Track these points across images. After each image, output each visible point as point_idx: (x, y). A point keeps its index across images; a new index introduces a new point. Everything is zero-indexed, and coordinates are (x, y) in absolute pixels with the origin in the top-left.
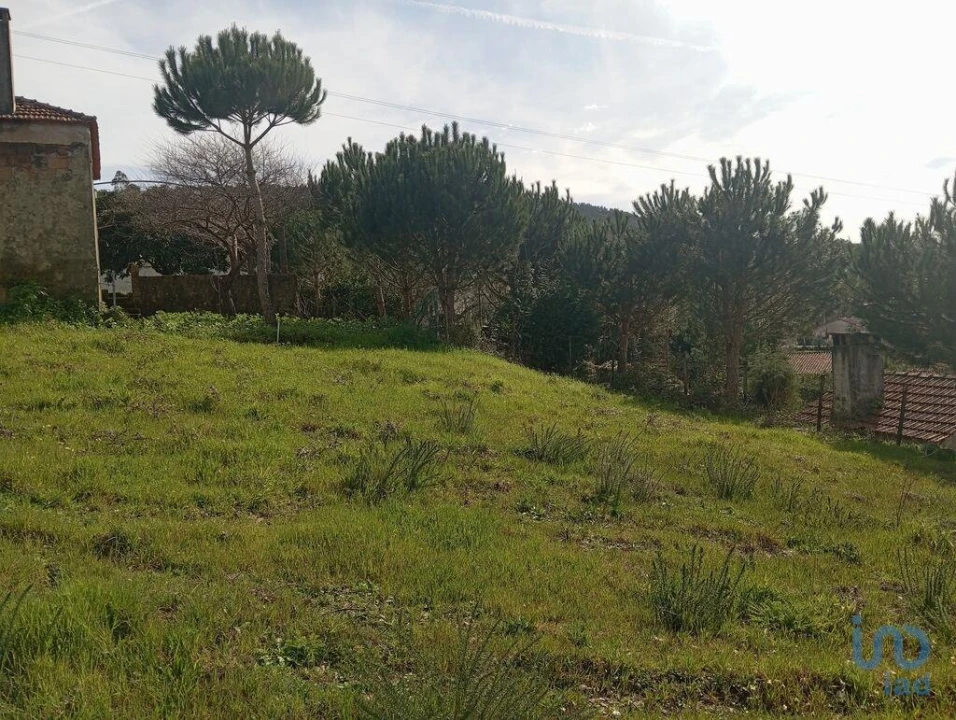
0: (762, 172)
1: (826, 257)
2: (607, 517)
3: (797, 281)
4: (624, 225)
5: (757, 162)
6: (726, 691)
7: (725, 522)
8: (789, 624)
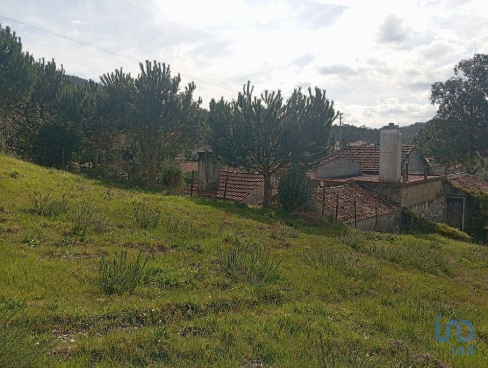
0: (166, 71)
1: (195, 115)
2: (78, 242)
3: (182, 125)
4: (95, 89)
5: (164, 65)
6: (134, 319)
7: (142, 240)
8: (167, 283)
